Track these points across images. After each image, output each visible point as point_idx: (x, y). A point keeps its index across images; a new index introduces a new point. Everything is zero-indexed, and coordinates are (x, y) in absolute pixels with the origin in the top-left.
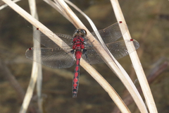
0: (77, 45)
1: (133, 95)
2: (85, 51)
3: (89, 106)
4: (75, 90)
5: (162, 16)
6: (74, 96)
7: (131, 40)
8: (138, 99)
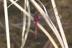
0: (36, 18)
1: (58, 38)
2: (39, 20)
3: (39, 43)
4: (36, 36)
5: (66, 7)
6: (35, 38)
7: (58, 15)
8: (60, 39)
